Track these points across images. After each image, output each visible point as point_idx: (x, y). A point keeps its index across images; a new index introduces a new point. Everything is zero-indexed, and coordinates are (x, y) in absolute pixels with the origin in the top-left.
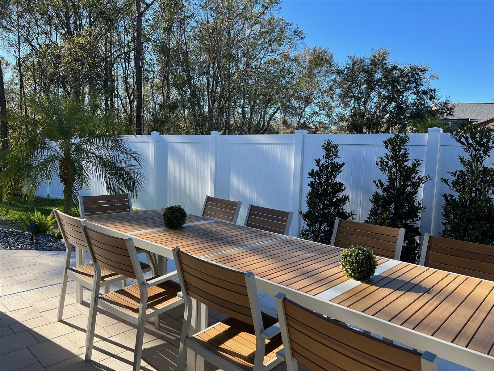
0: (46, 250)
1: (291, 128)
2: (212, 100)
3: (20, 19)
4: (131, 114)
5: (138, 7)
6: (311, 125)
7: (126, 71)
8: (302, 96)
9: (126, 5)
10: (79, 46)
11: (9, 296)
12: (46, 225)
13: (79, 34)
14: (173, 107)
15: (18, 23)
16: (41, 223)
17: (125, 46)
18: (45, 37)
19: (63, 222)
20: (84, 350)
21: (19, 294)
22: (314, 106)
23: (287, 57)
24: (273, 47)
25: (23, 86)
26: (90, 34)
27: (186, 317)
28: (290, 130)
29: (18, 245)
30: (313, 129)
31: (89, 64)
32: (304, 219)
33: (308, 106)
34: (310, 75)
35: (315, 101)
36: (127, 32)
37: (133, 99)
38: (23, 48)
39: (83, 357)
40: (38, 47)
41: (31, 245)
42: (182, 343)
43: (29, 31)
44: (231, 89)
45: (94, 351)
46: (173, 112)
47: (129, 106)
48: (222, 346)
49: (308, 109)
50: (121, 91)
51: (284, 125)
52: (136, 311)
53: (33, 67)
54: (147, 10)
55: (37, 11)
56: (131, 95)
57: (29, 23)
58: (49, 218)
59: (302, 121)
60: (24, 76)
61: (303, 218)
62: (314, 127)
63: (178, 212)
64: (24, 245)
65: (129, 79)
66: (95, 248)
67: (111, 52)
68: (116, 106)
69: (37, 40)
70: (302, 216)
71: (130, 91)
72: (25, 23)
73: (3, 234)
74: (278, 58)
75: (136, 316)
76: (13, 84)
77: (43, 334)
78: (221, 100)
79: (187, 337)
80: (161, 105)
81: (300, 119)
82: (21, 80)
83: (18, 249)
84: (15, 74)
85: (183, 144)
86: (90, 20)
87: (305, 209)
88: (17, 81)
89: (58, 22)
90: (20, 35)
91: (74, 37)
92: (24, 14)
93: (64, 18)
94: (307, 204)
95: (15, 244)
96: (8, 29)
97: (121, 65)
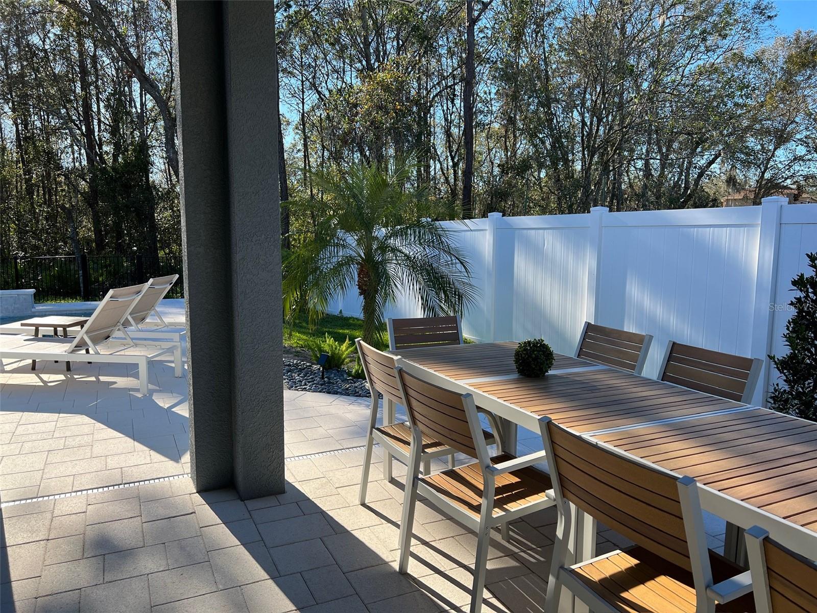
0: (341, 394)
1: (744, 189)
2: (588, 150)
3: (304, 56)
4: (455, 185)
5: (470, 10)
6: (789, 181)
7: (449, 115)
8: (768, 128)
9: (451, 11)
10: (382, 86)
11: (297, 458)
12: (340, 358)
13: (383, 67)
14: (523, 167)
15: (302, 62)
16: (335, 353)
17: (448, 76)
18: (336, 77)
19: (369, 359)
20: (397, 555)
21: (309, 456)
22: (795, 145)
23: (739, 58)
24: (708, 43)
25: (308, 153)
26: (398, 65)
27: (560, 533)
28: (742, 194)
29: (305, 384)
30: (792, 189)
31: (396, 113)
32: (779, 370)
33: (782, 147)
34: (789, 85)
35: (798, 136)
36: (451, 53)
37: (458, 161)
38: (308, 98)
39: (396, 566)
40: (327, 94)
41: (322, 385)
42: (553, 575)
43: (315, 71)
44: (626, 127)
45: (411, 559)
46: (522, 177)
47: (452, 171)
48: (625, 595)
49: (783, 151)
50: (441, 149)
51: (728, 185)
52: (477, 509)
53: (321, 124)
54: (483, 14)
55: (327, 40)
56: (455, 155)
57: (315, 61)
58: (344, 347)
59: (767, 175)
60: (309, 138)
61: (778, 368)
62: (794, 187)
63: (540, 351)
64: (313, 384)
65: (452, 128)
66: (415, 404)
67: (426, 89)
68: (432, 173)
69: (326, 83)
70: (776, 363)
71: (455, 147)
72: (310, 60)
73: (287, 367)
74: (718, 61)
75: (477, 517)
76: (295, 151)
77: (340, 522)
78: (606, 149)
79: (562, 567)
80: (503, 166)
81: (763, 173)
82: (305, 145)
83: (305, 389)
84: (298, 136)
85: (541, 231)
86: (398, 43)
87: (783, 351)
88: (300, 146)
89: (353, 52)
90: (304, 79)
91: (375, 73)
92: (309, 47)
93: (362, 46)
94: (787, 341)
95: (301, 382)
96: (289, 72)
97: (440, 108)
